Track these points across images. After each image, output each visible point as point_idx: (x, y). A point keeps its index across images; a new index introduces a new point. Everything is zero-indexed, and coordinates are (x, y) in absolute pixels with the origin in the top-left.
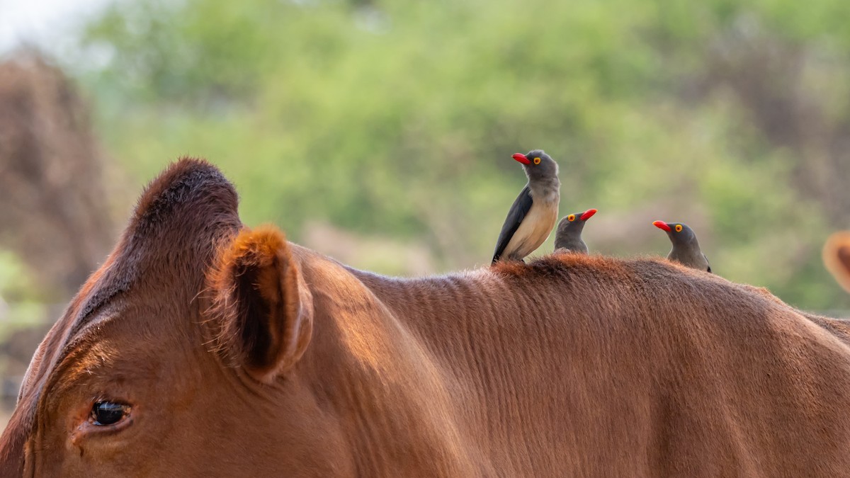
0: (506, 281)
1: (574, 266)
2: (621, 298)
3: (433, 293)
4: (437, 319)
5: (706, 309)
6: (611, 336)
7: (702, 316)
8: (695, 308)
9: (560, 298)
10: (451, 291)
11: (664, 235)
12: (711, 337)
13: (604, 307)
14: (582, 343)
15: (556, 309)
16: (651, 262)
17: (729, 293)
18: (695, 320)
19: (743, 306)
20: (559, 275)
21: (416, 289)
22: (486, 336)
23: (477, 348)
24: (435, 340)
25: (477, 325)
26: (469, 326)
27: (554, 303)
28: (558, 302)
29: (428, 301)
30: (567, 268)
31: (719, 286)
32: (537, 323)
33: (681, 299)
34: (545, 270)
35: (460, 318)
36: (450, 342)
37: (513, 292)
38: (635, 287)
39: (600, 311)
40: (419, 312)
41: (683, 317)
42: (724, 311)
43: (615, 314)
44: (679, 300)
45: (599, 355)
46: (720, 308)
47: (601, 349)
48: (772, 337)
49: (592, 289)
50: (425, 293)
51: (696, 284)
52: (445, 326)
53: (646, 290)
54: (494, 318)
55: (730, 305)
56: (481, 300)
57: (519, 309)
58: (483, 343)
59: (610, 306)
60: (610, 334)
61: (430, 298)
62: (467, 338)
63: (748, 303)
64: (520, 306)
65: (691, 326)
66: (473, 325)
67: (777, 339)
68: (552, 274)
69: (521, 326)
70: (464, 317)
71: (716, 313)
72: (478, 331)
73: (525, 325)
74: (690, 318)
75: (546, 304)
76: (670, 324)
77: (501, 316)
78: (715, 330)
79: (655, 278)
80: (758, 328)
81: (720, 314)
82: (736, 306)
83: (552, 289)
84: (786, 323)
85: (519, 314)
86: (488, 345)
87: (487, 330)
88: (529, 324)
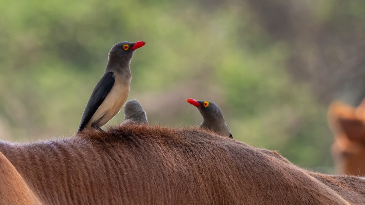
0: (94, 145)
1: (142, 134)
2: (177, 158)
3: (42, 156)
4: (46, 176)
5: (238, 168)
6: (171, 188)
7: (235, 173)
8: (230, 167)
9: (133, 158)
10: (55, 154)
11: (196, 110)
12: (242, 190)
13: (165, 165)
14: (151, 193)
15: (131, 167)
16: (194, 131)
17: (254, 156)
18: (231, 177)
19: (265, 166)
20: (132, 141)
21: (30, 153)
22: (82, 188)
23: (75, 197)
24: (45, 192)
25: (75, 181)
26: (69, 181)
27: (129, 162)
28: (132, 161)
29: (39, 163)
30: (137, 135)
31: (246, 150)
32: (117, 177)
33: (219, 160)
34: (121, 136)
35: (62, 175)
36: (55, 194)
37: (100, 154)
38: (186, 150)
39: (163, 169)
40: (33, 171)
41: (222, 174)
42: (252, 169)
43: (173, 171)
44: (218, 161)
45: (163, 202)
46: (249, 167)
47: (165, 198)
48: (287, 189)
49: (156, 151)
50: (36, 156)
51: (229, 149)
52: (52, 181)
53: (194, 152)
54: (87, 174)
55: (255, 165)
56: (77, 160)
57: (104, 167)
58: (79, 194)
60: (170, 186)
61: (40, 160)
62: (67, 190)
63: (268, 163)
64: (105, 165)
65: (228, 181)
66: (72, 180)
67: (291, 191)
68: (126, 140)
69: (107, 181)
70: (65, 175)
71: (245, 170)
72: (75, 185)
73: (109, 179)
74: (227, 175)
75: (124, 164)
76: (213, 179)
77: (91, 173)
78: (245, 184)
79: (200, 143)
80: (276, 183)
81: (249, 171)
82: (260, 166)
83: (127, 151)
84: (297, 179)
85: (105, 171)
86: (83, 195)
87: (82, 184)
88: (112, 179)
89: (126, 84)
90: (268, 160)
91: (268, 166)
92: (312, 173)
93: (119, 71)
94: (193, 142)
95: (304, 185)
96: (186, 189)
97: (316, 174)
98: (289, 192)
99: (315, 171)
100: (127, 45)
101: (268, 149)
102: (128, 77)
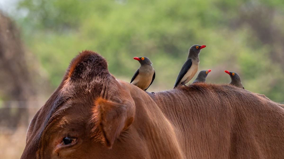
0: (184, 92)
1: (204, 87)
4: (167, 107)
5: (247, 103)
6: (218, 112)
7: (246, 105)
8: (243, 102)
9: (201, 98)
10: (169, 97)
12: (249, 113)
13: (215, 102)
14: (210, 114)
15: (201, 103)
18: (244, 107)
20: (200, 90)
22: (181, 112)
23: (179, 116)
24: (167, 114)
25: (178, 109)
27: (200, 100)
28: (201, 100)
29: (163, 101)
30: (202, 88)
32: (195, 107)
35: (173, 106)
36: (171, 114)
37: (187, 97)
38: (224, 94)
40: (161, 105)
41: (240, 106)
42: (253, 103)
43: (219, 104)
45: (215, 118)
46: (252, 103)
47: (215, 117)
48: (269, 113)
49: (211, 95)
50: (162, 98)
53: (228, 95)
54: (183, 106)
55: (255, 101)
56: (178, 100)
58: (180, 115)
59: (217, 101)
60: (218, 111)
62: (175, 113)
63: (261, 101)
64: (190, 102)
65: (243, 109)
66: (177, 108)
67: (271, 113)
68: (198, 90)
69: (191, 109)
70: (174, 106)
71: (251, 104)
72: (178, 111)
73: (192, 108)
74: (242, 106)
75: (198, 101)
76: (236, 108)
77: (185, 106)
78: (251, 110)
79: (230, 91)
80: (264, 109)
81: (252, 104)
82: (257, 102)
83: (199, 95)
84: (274, 108)
85: (190, 104)
86: (182, 115)
87: (181, 110)
88: (193, 108)
89: (197, 65)
90: (260, 99)
91: (260, 102)
92: (280, 104)
93: (194, 59)
94: (227, 91)
95: (277, 111)
96: (225, 113)
97: (282, 105)
98: (270, 114)
99: (281, 104)
100: (198, 47)
101: (260, 94)
102: (198, 61)
